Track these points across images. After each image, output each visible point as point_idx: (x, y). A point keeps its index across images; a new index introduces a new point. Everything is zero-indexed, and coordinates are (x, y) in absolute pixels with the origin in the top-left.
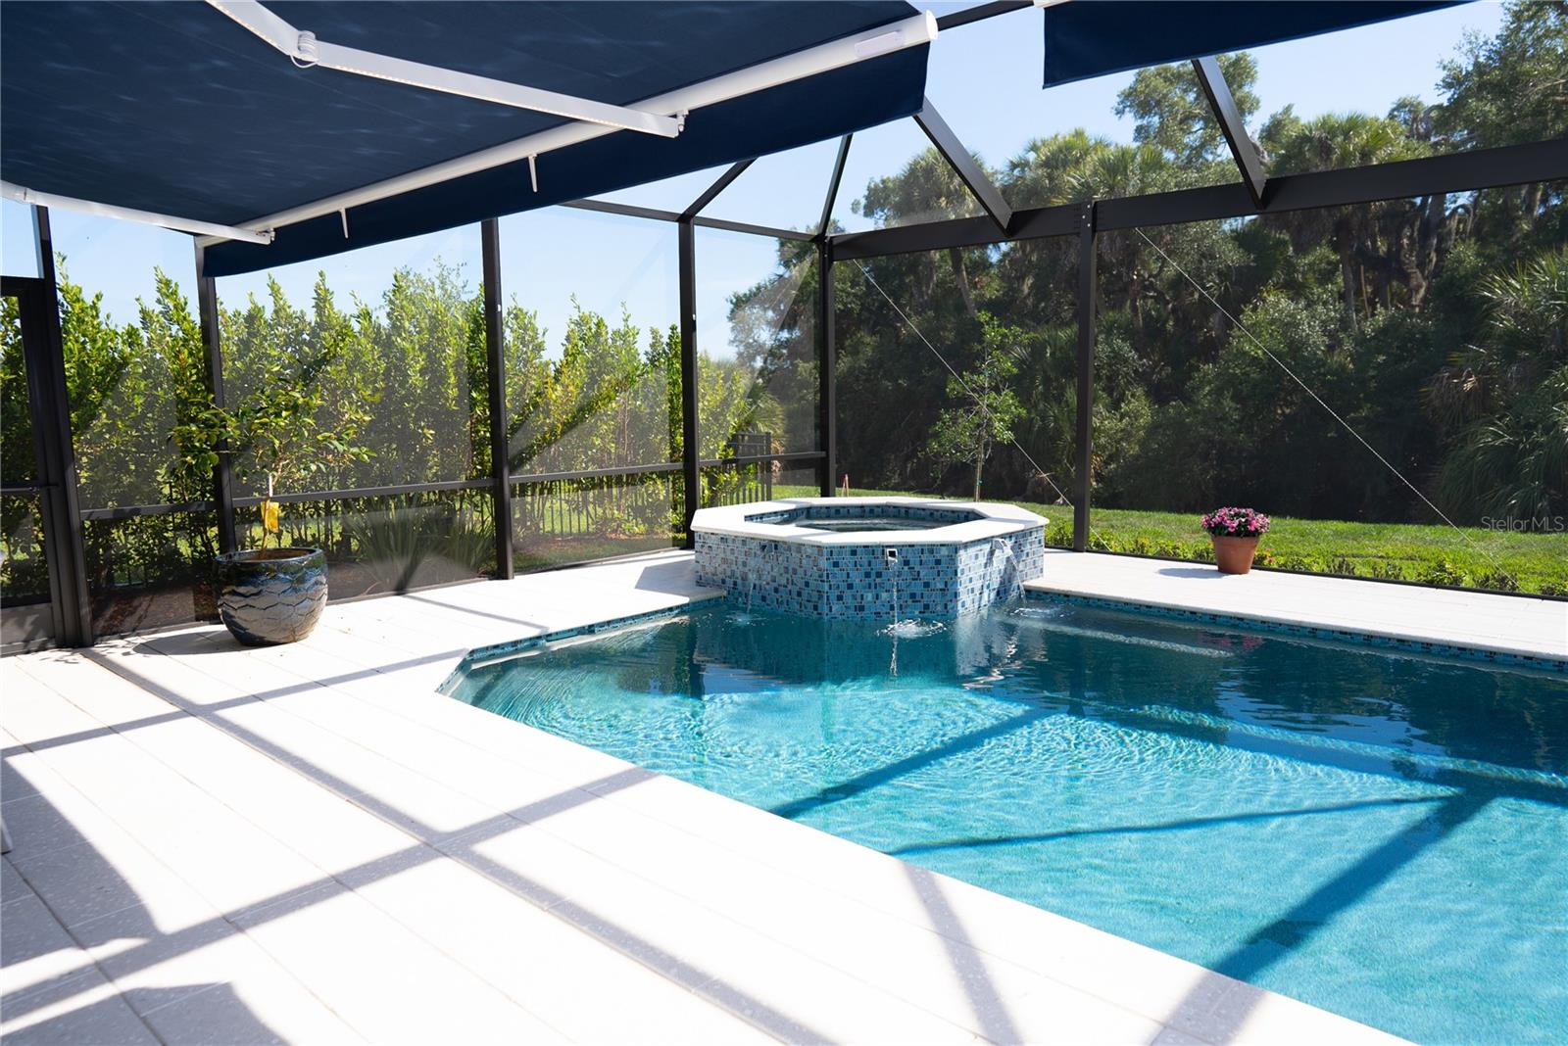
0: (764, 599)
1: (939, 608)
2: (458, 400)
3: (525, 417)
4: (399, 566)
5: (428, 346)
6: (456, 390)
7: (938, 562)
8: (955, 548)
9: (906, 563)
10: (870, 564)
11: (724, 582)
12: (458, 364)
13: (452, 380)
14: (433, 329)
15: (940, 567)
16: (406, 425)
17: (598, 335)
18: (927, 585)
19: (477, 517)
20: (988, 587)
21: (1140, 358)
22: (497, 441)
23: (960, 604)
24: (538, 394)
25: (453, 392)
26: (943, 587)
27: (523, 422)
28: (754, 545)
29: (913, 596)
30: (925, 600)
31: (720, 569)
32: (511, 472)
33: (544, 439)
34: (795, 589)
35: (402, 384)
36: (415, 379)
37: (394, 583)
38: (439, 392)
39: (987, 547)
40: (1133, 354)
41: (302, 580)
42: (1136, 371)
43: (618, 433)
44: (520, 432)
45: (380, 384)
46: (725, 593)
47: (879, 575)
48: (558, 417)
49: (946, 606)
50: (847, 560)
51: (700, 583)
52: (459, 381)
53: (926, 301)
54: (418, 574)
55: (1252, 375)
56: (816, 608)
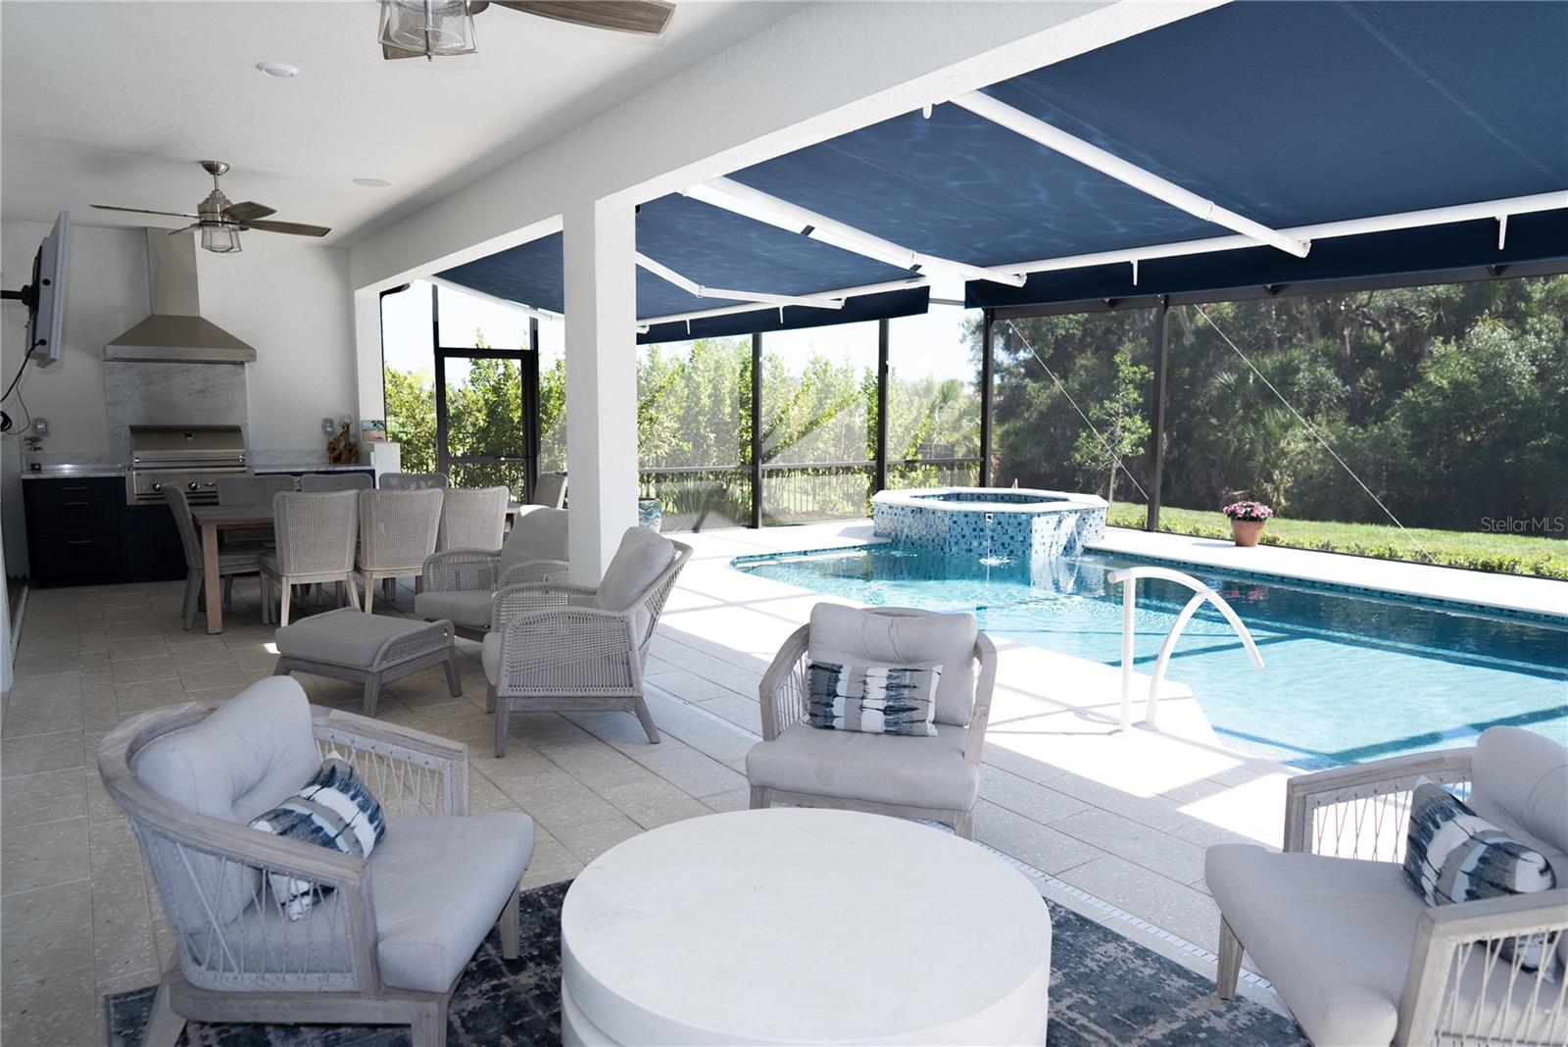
0: (913, 544)
1: (1020, 553)
2: (731, 415)
3: (773, 427)
4: (695, 517)
5: (713, 379)
6: (730, 408)
7: (1020, 524)
8: (1031, 516)
9: (999, 523)
10: (976, 523)
11: (890, 534)
12: (732, 391)
13: (728, 402)
14: (717, 369)
15: (1021, 527)
16: (698, 429)
17: (825, 371)
18: (1012, 538)
19: (740, 491)
20: (1057, 543)
21: (1344, 386)
22: (755, 443)
23: (1033, 551)
24: (783, 412)
25: (728, 410)
26: (1022, 539)
27: (771, 432)
28: (909, 510)
29: (1003, 544)
30: (1011, 548)
31: (888, 526)
32: (763, 462)
33: (785, 442)
34: (931, 538)
35: (697, 404)
36: (705, 401)
37: (692, 526)
38: (720, 410)
39: (1056, 517)
40: (1336, 381)
41: (650, 514)
42: (1339, 398)
43: (837, 440)
44: (770, 437)
45: (684, 404)
46: (890, 541)
47: (982, 530)
48: (795, 429)
49: (1024, 552)
50: (962, 520)
51: (875, 535)
52: (732, 402)
53: (1147, 327)
54: (706, 522)
55: (1433, 404)
56: (942, 549)
